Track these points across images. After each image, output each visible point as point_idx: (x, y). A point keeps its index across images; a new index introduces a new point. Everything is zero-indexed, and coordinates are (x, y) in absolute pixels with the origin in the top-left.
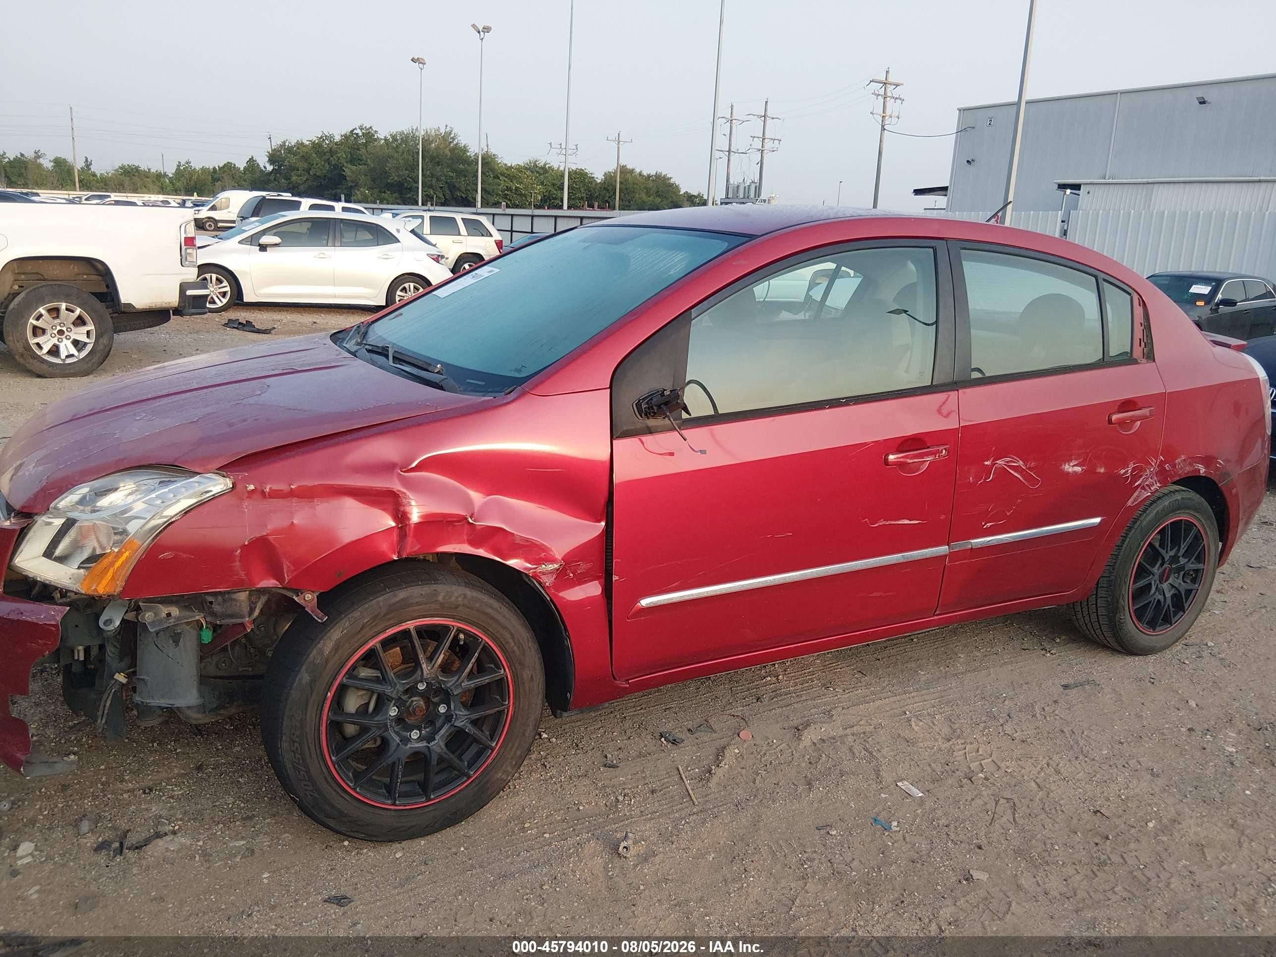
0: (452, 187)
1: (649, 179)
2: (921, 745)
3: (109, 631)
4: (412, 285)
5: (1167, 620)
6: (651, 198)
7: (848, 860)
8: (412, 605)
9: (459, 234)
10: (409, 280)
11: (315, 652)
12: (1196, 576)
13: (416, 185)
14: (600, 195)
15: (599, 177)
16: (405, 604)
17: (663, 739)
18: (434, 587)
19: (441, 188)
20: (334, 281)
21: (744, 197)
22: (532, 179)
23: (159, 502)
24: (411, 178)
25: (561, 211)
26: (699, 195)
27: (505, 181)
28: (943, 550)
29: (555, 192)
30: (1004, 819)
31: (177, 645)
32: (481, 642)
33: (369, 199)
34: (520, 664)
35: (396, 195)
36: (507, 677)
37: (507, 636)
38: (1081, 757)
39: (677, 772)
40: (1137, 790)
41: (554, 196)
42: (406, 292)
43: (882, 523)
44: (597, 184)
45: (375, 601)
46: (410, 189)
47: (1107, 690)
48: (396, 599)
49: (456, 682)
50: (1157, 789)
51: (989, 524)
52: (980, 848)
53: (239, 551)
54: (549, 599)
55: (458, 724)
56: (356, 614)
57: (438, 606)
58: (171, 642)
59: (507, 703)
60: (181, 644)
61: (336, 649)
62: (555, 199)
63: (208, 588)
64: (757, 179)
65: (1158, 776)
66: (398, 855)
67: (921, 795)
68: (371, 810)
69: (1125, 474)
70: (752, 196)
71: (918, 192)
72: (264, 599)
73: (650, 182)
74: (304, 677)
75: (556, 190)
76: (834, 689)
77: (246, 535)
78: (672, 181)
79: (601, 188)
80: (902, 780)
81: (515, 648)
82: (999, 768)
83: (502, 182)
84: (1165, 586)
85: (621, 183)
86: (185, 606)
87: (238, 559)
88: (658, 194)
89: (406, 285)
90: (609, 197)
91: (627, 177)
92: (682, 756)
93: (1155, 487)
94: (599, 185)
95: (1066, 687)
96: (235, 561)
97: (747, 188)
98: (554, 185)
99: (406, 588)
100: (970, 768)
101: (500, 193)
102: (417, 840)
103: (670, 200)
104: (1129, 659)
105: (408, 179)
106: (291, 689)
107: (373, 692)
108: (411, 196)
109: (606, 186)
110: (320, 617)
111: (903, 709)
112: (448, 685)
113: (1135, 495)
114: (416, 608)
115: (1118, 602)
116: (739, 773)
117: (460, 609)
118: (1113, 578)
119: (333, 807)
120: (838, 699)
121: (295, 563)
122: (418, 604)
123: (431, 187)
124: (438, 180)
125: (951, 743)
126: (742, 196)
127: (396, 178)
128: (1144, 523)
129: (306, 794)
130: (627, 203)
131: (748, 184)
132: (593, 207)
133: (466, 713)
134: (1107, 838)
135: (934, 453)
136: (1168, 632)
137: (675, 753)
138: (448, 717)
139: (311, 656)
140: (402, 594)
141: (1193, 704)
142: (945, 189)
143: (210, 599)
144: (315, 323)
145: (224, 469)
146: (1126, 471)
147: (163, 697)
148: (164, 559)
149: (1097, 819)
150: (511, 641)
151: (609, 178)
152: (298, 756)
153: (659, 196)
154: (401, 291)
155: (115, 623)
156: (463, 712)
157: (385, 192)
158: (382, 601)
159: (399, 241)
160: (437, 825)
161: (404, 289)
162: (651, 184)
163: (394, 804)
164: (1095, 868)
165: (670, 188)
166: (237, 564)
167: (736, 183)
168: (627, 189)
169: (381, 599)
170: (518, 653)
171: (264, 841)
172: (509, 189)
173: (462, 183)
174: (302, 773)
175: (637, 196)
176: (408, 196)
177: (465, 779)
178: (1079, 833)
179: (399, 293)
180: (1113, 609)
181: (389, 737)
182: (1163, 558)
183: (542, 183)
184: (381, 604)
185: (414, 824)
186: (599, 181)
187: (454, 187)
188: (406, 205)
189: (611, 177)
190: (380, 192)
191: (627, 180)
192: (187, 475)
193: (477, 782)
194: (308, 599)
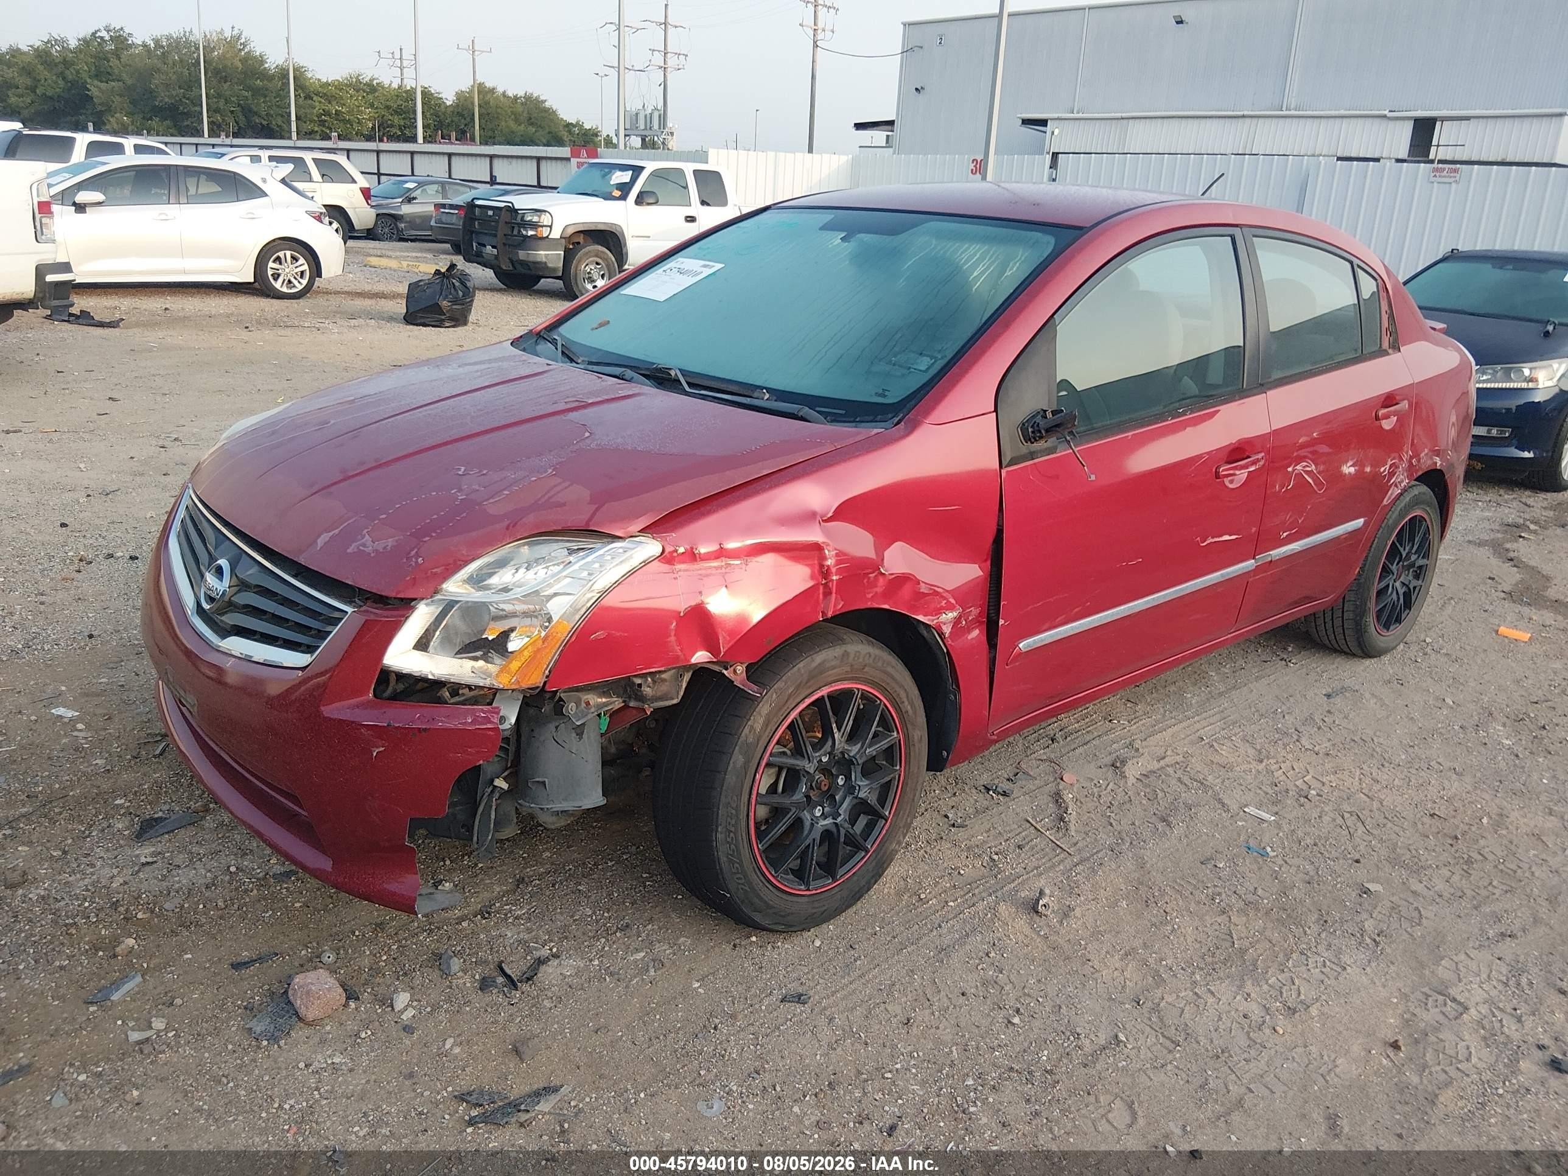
0: (247, 111)
1: (516, 103)
2: (1238, 769)
3: (505, 730)
4: (288, 253)
5: (1399, 620)
6: (522, 127)
7: (1252, 889)
8: (829, 669)
9: (311, 180)
10: (282, 247)
11: (746, 730)
12: (1420, 573)
13: (197, 109)
14: (452, 121)
15: (449, 98)
16: (821, 670)
17: (991, 793)
18: (844, 648)
19: (232, 112)
20: (182, 251)
21: (646, 129)
22: (357, 99)
23: (585, 574)
24: (188, 99)
25: (415, 145)
26: (578, 123)
27: (320, 102)
28: (1249, 564)
29: (390, 117)
30: (1360, 832)
31: (580, 739)
32: (880, 704)
33: (130, 128)
34: (912, 724)
35: (168, 122)
36: (900, 741)
37: (903, 695)
38: (1387, 765)
39: (1029, 825)
40: (1453, 790)
41: (389, 122)
42: (280, 263)
43: (1210, 540)
44: (447, 107)
45: (796, 669)
46: (187, 115)
47: (1367, 695)
48: (814, 665)
49: (859, 750)
50: (1469, 788)
51: (1285, 534)
52: (1357, 861)
53: (674, 624)
54: (945, 650)
55: (862, 795)
56: (780, 684)
57: (848, 669)
58: (574, 735)
59: (898, 768)
60: (585, 736)
61: (767, 724)
62: (392, 126)
63: (641, 669)
64: (660, 105)
65: (1462, 775)
66: (818, 943)
67: (1273, 818)
68: (790, 898)
69: (1384, 471)
70: (656, 127)
71: (859, 126)
72: (687, 677)
73: (518, 106)
74: (737, 759)
75: (392, 115)
76: (1119, 722)
77: (682, 604)
78: (547, 105)
79: (453, 112)
80: (1246, 806)
81: (909, 707)
82: (1324, 784)
83: (317, 104)
84: (1398, 584)
85: (480, 106)
86: (604, 692)
87: (673, 633)
88: (530, 122)
89: (281, 254)
90: (466, 125)
91: (487, 98)
92: (1021, 806)
93: (1404, 483)
94: (452, 109)
95: (1328, 696)
96: (670, 636)
97: (648, 116)
98: (388, 107)
99: (820, 650)
100: (1297, 787)
101: (316, 119)
102: (824, 926)
103: (547, 131)
104: (1367, 662)
105: (184, 100)
106: (725, 774)
107: (780, 769)
108: (189, 123)
109: (460, 110)
110: (752, 689)
111: (1198, 734)
112: (852, 754)
113: (1390, 492)
114: (830, 672)
115: (1366, 604)
116: (1089, 818)
117: (866, 669)
118: (1362, 580)
119: (761, 899)
120: (1129, 731)
121: (731, 633)
122: (834, 668)
123: (217, 111)
124: (227, 101)
125: (1264, 764)
126: (642, 127)
127: (167, 100)
128: (1391, 521)
129: (738, 889)
130: (490, 133)
131: (650, 111)
132: (450, 139)
133: (867, 782)
134: (1456, 838)
135: (1254, 463)
136: (1396, 630)
137: (1013, 805)
138: (850, 789)
139: (743, 734)
140: (819, 658)
141: (1449, 701)
142: (891, 123)
143: (638, 681)
144: (166, 309)
145: (651, 529)
146: (1384, 469)
147: (565, 800)
148: (596, 640)
149: (1435, 821)
150: (905, 700)
151: (463, 99)
152: (733, 846)
153: (532, 124)
154: (274, 261)
155: (509, 719)
156: (863, 783)
157: (151, 119)
158: (803, 667)
159: (266, 195)
160: (844, 907)
161: (278, 259)
162: (520, 109)
163: (808, 890)
164: (1465, 867)
165: (547, 115)
166: (673, 638)
167: (633, 109)
168: (488, 114)
169: (801, 665)
170: (910, 712)
171: (663, 950)
172: (327, 113)
173: (261, 106)
174: (736, 865)
175: (503, 123)
176: (186, 123)
177: (863, 854)
178: (1431, 837)
179: (271, 264)
180: (1361, 612)
181: (803, 817)
182: (1401, 555)
183: (372, 106)
184: (803, 671)
185: (825, 908)
186: (449, 103)
187: (250, 111)
188: (183, 136)
189: (466, 99)
190: (144, 118)
191: (487, 103)
192: (609, 540)
193: (874, 855)
194: (737, 674)
